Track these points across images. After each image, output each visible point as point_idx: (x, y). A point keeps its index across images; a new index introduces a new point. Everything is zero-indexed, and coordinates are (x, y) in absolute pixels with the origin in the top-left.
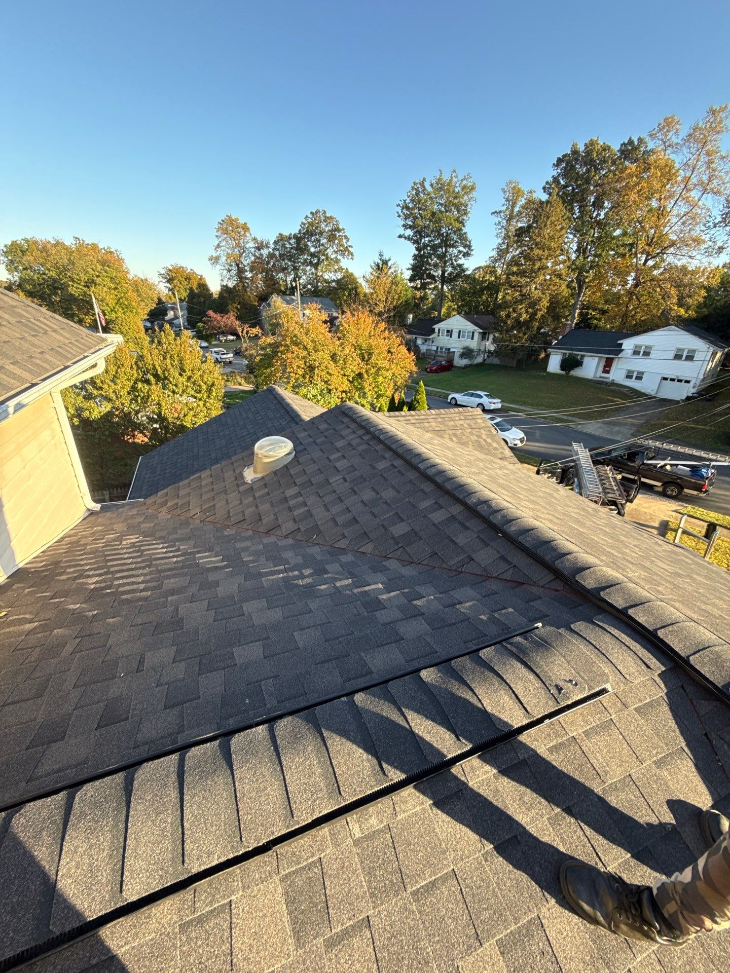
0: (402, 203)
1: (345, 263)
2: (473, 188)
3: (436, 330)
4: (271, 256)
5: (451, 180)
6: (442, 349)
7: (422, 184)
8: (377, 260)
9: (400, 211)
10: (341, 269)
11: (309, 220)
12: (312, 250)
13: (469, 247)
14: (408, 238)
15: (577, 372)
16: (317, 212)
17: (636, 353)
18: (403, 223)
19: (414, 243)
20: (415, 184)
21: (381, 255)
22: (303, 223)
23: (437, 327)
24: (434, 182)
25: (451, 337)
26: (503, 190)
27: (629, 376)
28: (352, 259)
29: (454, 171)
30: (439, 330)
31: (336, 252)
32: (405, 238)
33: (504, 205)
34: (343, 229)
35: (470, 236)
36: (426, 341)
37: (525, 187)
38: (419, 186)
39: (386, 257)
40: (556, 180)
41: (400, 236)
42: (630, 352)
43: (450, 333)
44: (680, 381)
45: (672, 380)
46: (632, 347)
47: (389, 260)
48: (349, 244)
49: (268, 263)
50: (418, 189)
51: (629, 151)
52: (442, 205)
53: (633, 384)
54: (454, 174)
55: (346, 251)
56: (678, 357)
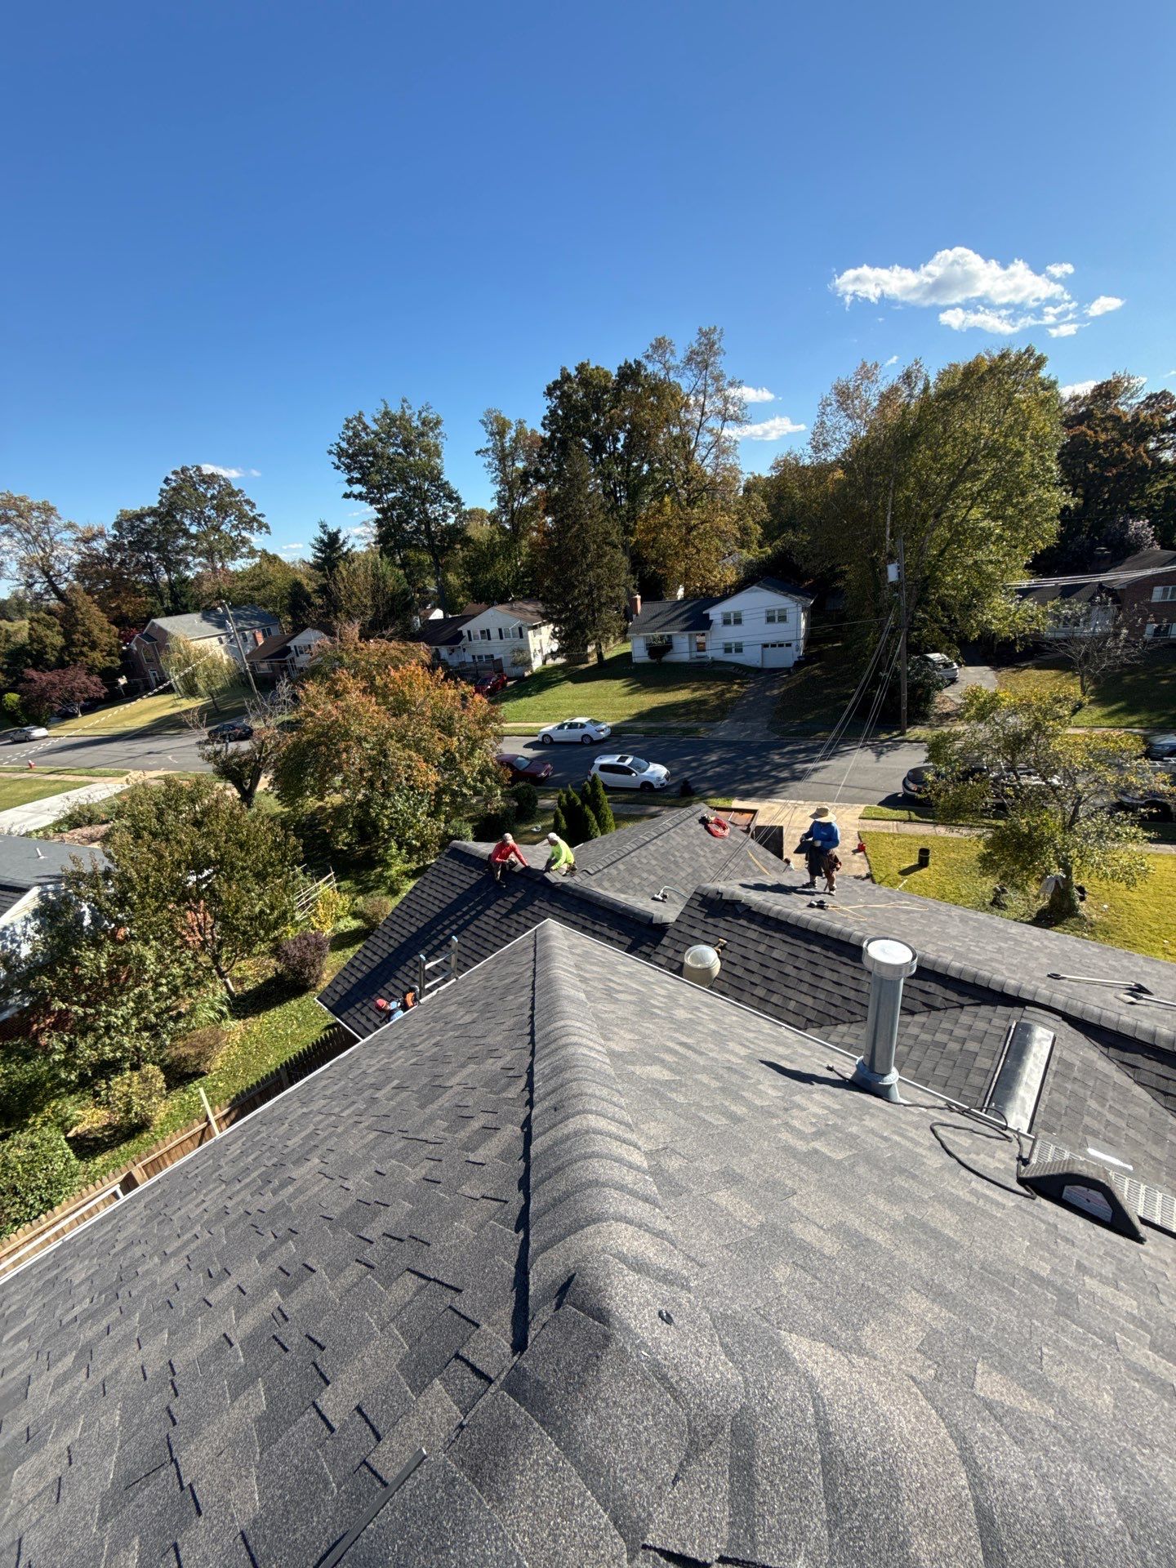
0: (334, 449)
1: (257, 540)
2: (438, 423)
3: (465, 633)
4: (115, 547)
5: (404, 412)
6: (480, 657)
7: (359, 419)
8: (319, 534)
9: (337, 462)
10: (252, 553)
11: (174, 484)
12: (193, 530)
13: (458, 499)
14: (360, 497)
15: (670, 658)
16: (184, 470)
17: (726, 622)
18: (347, 477)
19: (371, 503)
20: (349, 421)
21: (323, 526)
22: (162, 490)
23: (464, 629)
24: (378, 416)
25: (489, 639)
26: (482, 422)
27: (728, 650)
28: (269, 533)
29: (404, 401)
30: (469, 632)
31: (235, 527)
32: (356, 497)
33: (488, 441)
34: (241, 491)
35: (454, 485)
36: (453, 650)
37: (511, 417)
38: (355, 423)
39: (332, 529)
40: (553, 412)
41: (347, 496)
42: (721, 621)
43: (486, 634)
44: (781, 645)
45: (773, 646)
46: (720, 616)
47: (339, 531)
48: (256, 511)
49: (110, 561)
50: (354, 427)
51: (629, 374)
52: (398, 446)
53: (734, 658)
54: (405, 405)
55: (254, 523)
56: (770, 619)
